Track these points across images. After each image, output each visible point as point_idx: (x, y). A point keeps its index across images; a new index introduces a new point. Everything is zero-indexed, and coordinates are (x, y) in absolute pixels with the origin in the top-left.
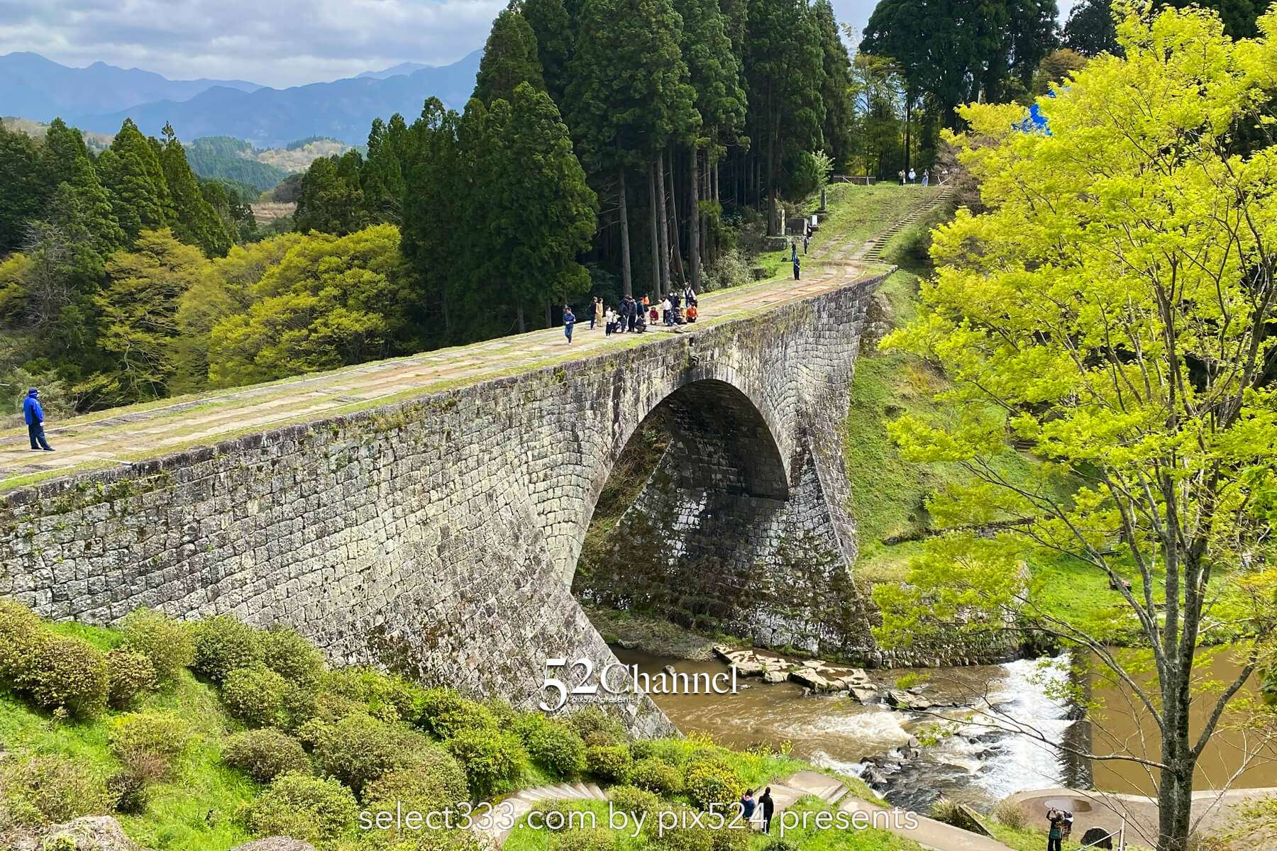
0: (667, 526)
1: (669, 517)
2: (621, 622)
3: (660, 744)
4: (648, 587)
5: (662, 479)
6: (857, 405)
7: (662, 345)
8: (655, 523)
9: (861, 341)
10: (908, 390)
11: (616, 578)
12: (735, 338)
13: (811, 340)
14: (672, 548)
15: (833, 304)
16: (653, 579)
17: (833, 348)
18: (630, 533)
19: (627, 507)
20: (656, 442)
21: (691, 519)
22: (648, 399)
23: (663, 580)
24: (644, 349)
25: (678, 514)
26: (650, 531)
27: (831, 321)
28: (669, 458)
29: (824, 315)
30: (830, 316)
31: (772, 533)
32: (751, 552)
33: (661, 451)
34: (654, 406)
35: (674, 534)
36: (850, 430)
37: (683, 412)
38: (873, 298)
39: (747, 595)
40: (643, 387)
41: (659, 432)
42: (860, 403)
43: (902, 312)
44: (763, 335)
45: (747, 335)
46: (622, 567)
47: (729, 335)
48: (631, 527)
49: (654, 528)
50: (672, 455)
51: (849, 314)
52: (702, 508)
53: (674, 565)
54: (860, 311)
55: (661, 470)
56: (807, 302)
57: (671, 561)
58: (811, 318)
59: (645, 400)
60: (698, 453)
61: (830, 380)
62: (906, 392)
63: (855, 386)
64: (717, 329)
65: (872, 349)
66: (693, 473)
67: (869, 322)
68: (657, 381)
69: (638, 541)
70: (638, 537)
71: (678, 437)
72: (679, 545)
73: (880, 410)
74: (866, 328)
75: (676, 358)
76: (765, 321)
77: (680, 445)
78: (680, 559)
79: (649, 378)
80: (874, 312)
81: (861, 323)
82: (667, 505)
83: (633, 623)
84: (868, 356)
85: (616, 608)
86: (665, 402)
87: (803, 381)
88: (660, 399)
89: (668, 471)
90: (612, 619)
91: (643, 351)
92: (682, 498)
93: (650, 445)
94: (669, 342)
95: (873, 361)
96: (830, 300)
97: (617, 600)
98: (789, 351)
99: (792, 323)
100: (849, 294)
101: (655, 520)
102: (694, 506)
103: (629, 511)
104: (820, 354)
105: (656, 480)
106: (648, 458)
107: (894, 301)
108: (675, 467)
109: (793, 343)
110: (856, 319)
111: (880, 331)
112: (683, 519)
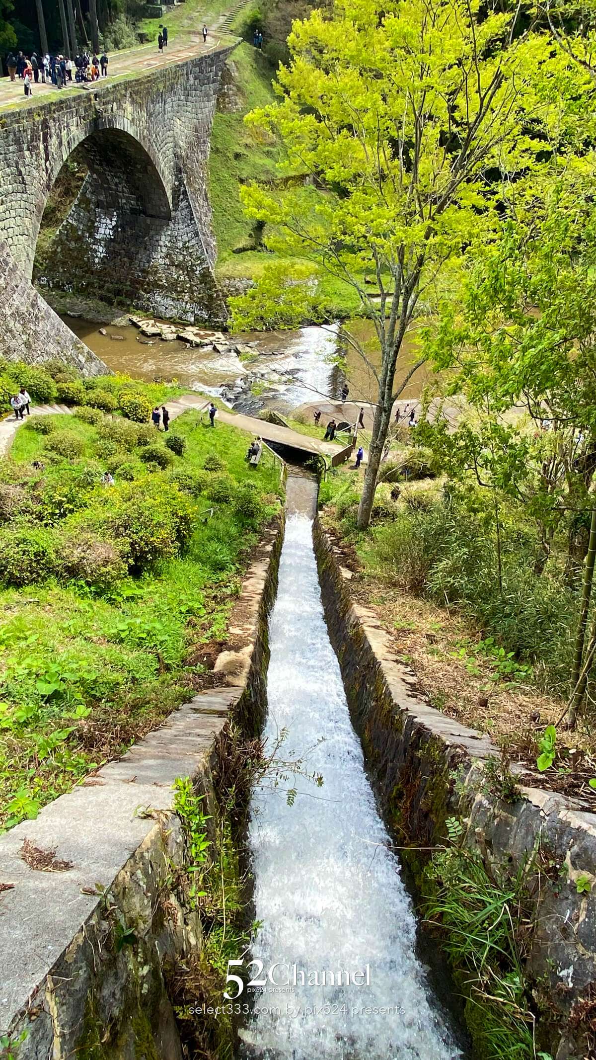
0: (91, 236)
1: (92, 229)
2: (68, 300)
3: (101, 380)
4: (83, 277)
5: (85, 201)
6: (215, 151)
7: (74, 99)
8: (83, 233)
9: (218, 99)
10: (249, 141)
11: (61, 270)
12: (128, 95)
13: (182, 97)
14: (96, 251)
15: (197, 69)
16: (86, 272)
17: (198, 105)
18: (67, 240)
19: (63, 220)
20: (78, 172)
21: (107, 231)
22: (68, 143)
23: (92, 273)
24: (61, 102)
25: (98, 228)
26: (79, 239)
27: (197, 82)
28: (88, 186)
29: (191, 78)
30: (195, 78)
31: (161, 243)
32: (149, 256)
33: (82, 179)
34: (73, 148)
35: (97, 242)
36: (211, 170)
37: (95, 151)
38: (225, 64)
39: (148, 284)
40: (64, 133)
41: (79, 164)
42: (217, 149)
43: (246, 78)
44: (148, 93)
45: (137, 93)
46: (64, 263)
47: (123, 92)
48: (67, 235)
49: (83, 236)
50: (90, 184)
51: (208, 78)
52: (114, 223)
53: (99, 263)
54: (216, 75)
55: (84, 194)
56: (178, 66)
57: (97, 260)
58: (182, 80)
59: (66, 144)
60: (108, 183)
61: (196, 131)
62: (248, 142)
63: (214, 137)
64: (114, 87)
65: (225, 107)
66: (106, 197)
67: (223, 85)
68: (73, 128)
69: (73, 245)
70: (73, 243)
71: (93, 171)
72: (101, 249)
73: (231, 155)
74: (220, 90)
75: (86, 111)
76: (149, 81)
77: (95, 176)
78: (102, 259)
79: (68, 126)
80: (227, 77)
81: (217, 85)
82: (90, 220)
83: (75, 299)
84: (222, 112)
85: (63, 290)
86: (81, 144)
87: (178, 131)
88: (77, 143)
89: (89, 196)
90: (61, 297)
91: (61, 105)
92: (99, 216)
93: (73, 174)
94: (80, 97)
95: (225, 116)
96: (195, 66)
97: (64, 285)
98: (167, 106)
99: (168, 83)
100: (209, 61)
101: (83, 231)
102: (108, 222)
103: (65, 223)
104: (189, 109)
105: (80, 201)
106: (73, 184)
107: (241, 69)
108: (92, 193)
109: (169, 100)
110: (214, 81)
111: (231, 92)
112: (102, 230)
